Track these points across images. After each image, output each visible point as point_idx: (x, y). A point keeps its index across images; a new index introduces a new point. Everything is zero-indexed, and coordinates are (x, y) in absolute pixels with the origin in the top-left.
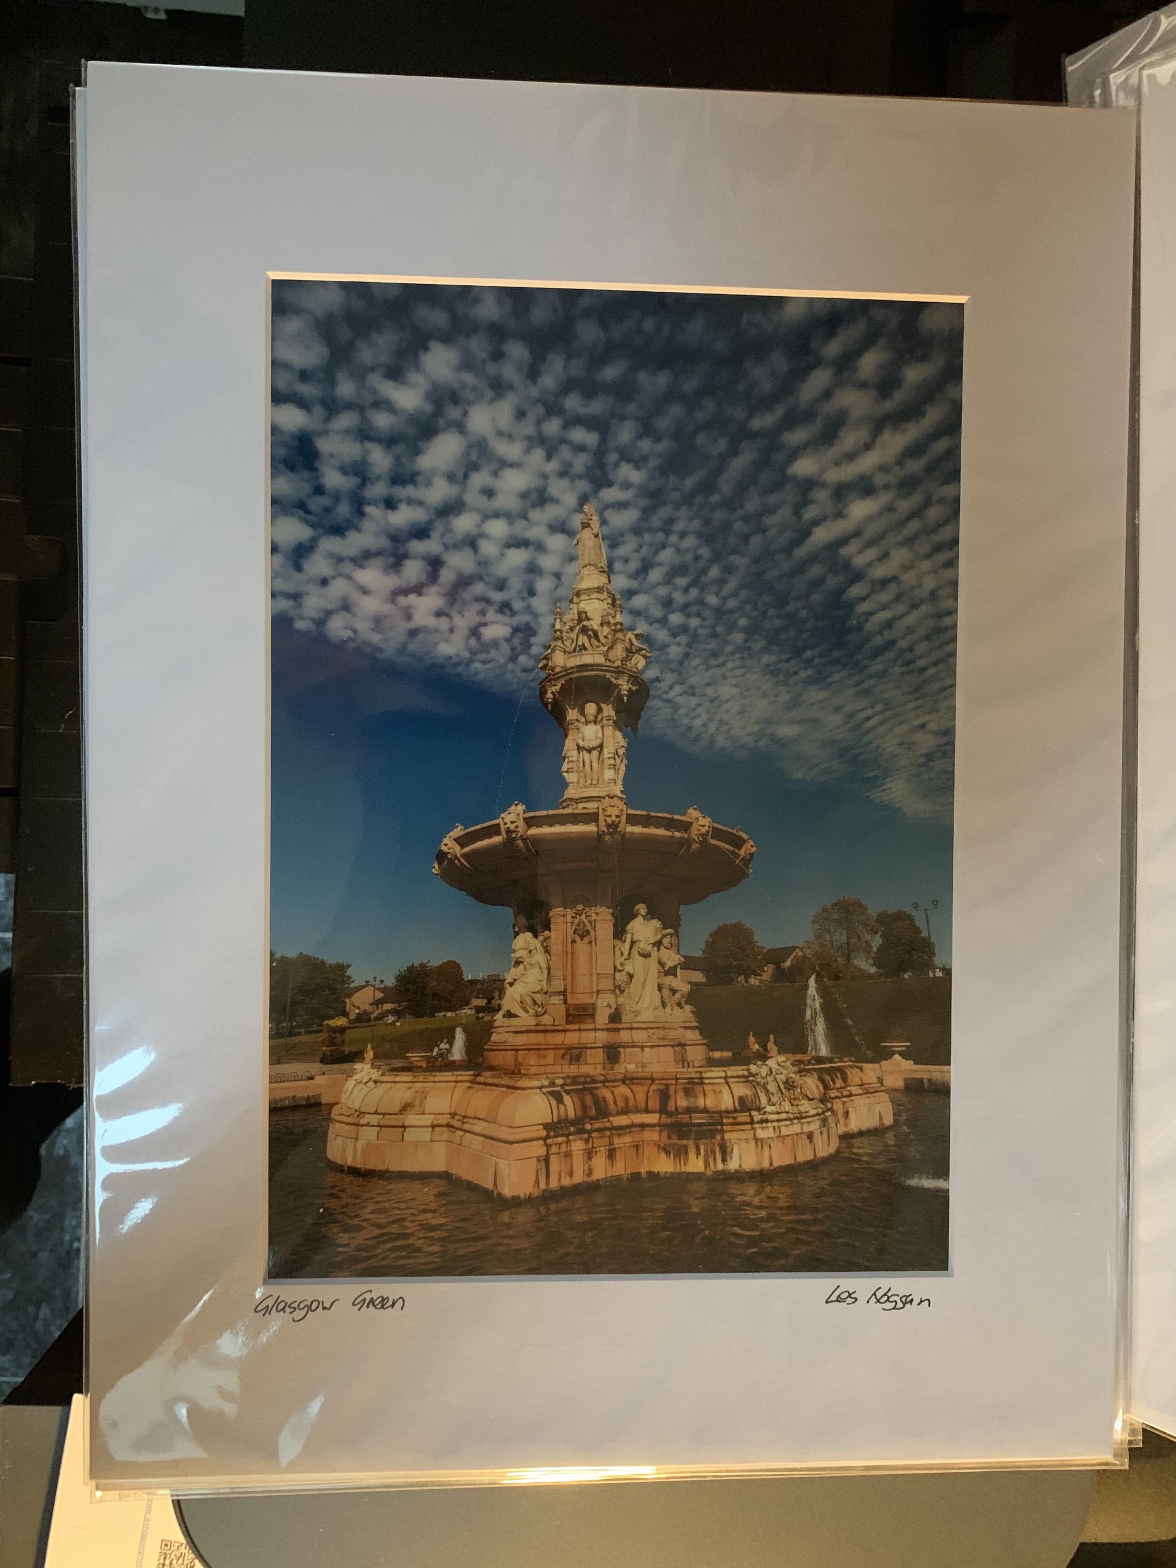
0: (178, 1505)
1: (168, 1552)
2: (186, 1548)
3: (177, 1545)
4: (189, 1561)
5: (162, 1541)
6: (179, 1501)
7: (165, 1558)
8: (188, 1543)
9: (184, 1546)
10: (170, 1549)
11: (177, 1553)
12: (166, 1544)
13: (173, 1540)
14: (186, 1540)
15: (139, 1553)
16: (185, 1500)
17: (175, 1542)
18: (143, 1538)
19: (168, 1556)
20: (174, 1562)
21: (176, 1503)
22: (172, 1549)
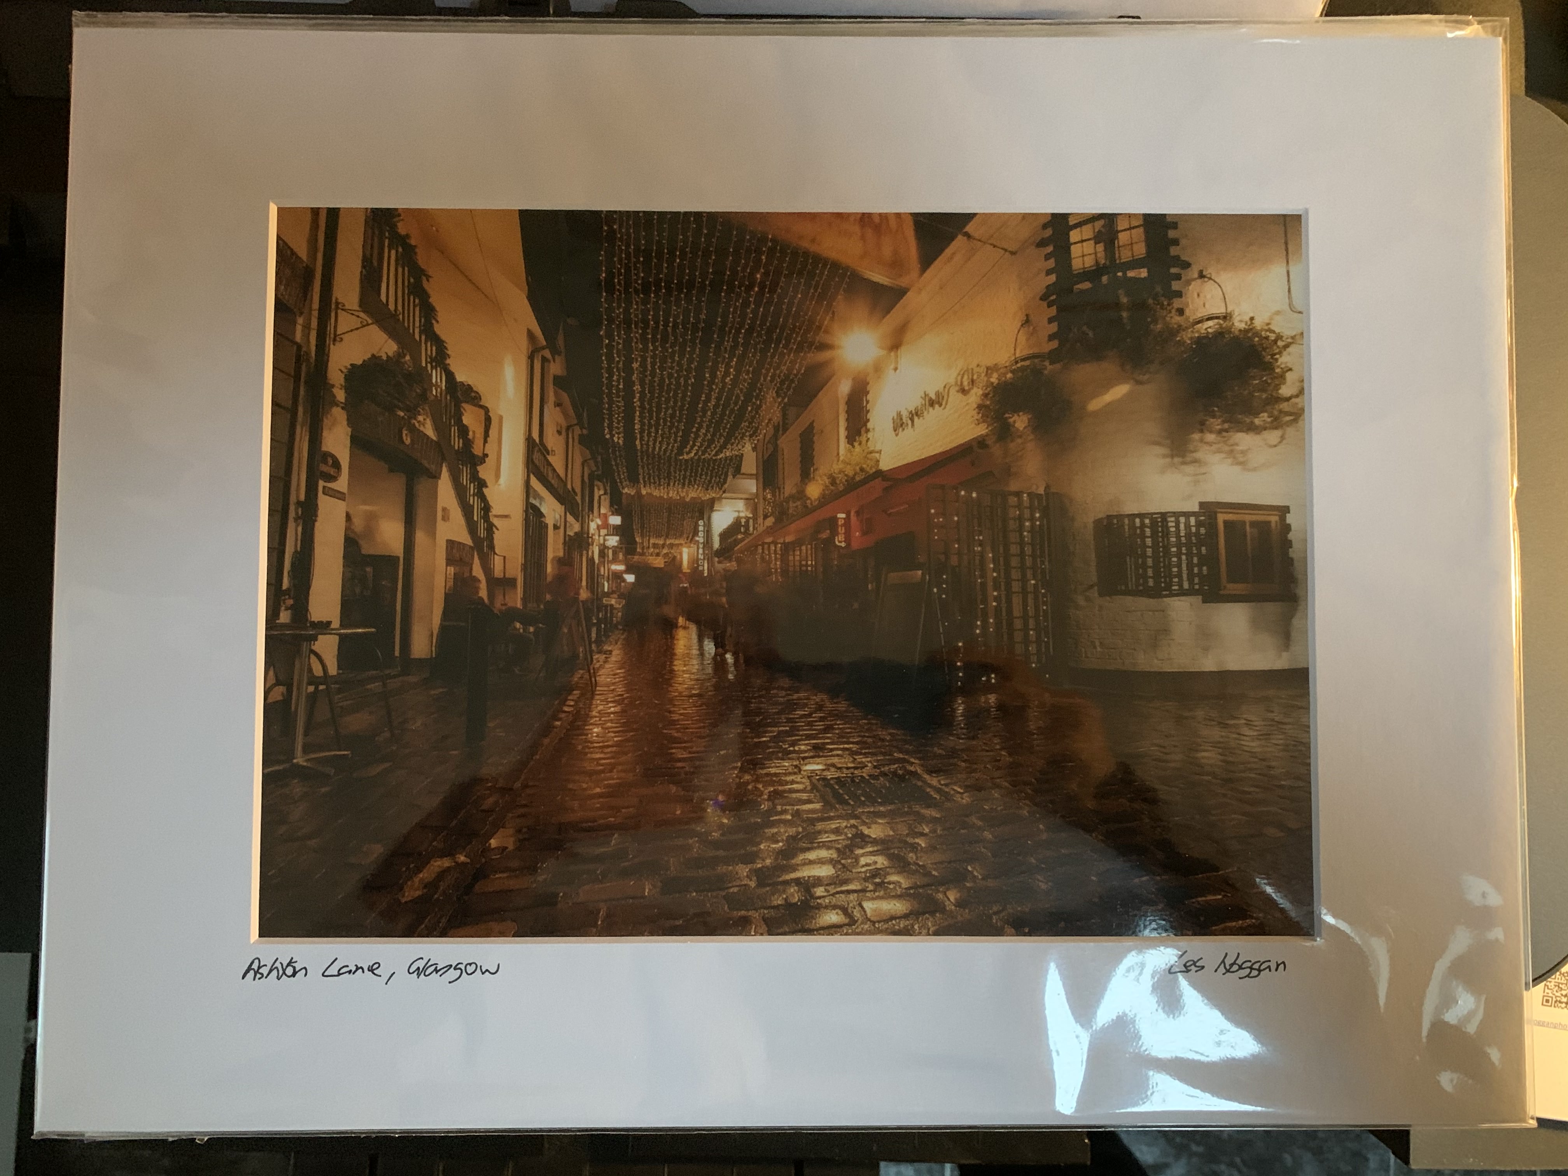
1: (1554, 999)
2: (1550, 982)
3: (1547, 991)
4: (1563, 978)
7: (1560, 1002)
8: (1545, 980)
9: (1548, 984)
10: (1552, 997)
11: (1555, 990)
12: (1546, 1002)
14: (1542, 982)
15: (1555, 1028)
17: (1544, 992)
19: (1558, 999)
20: (1564, 993)
22: (1550, 995)
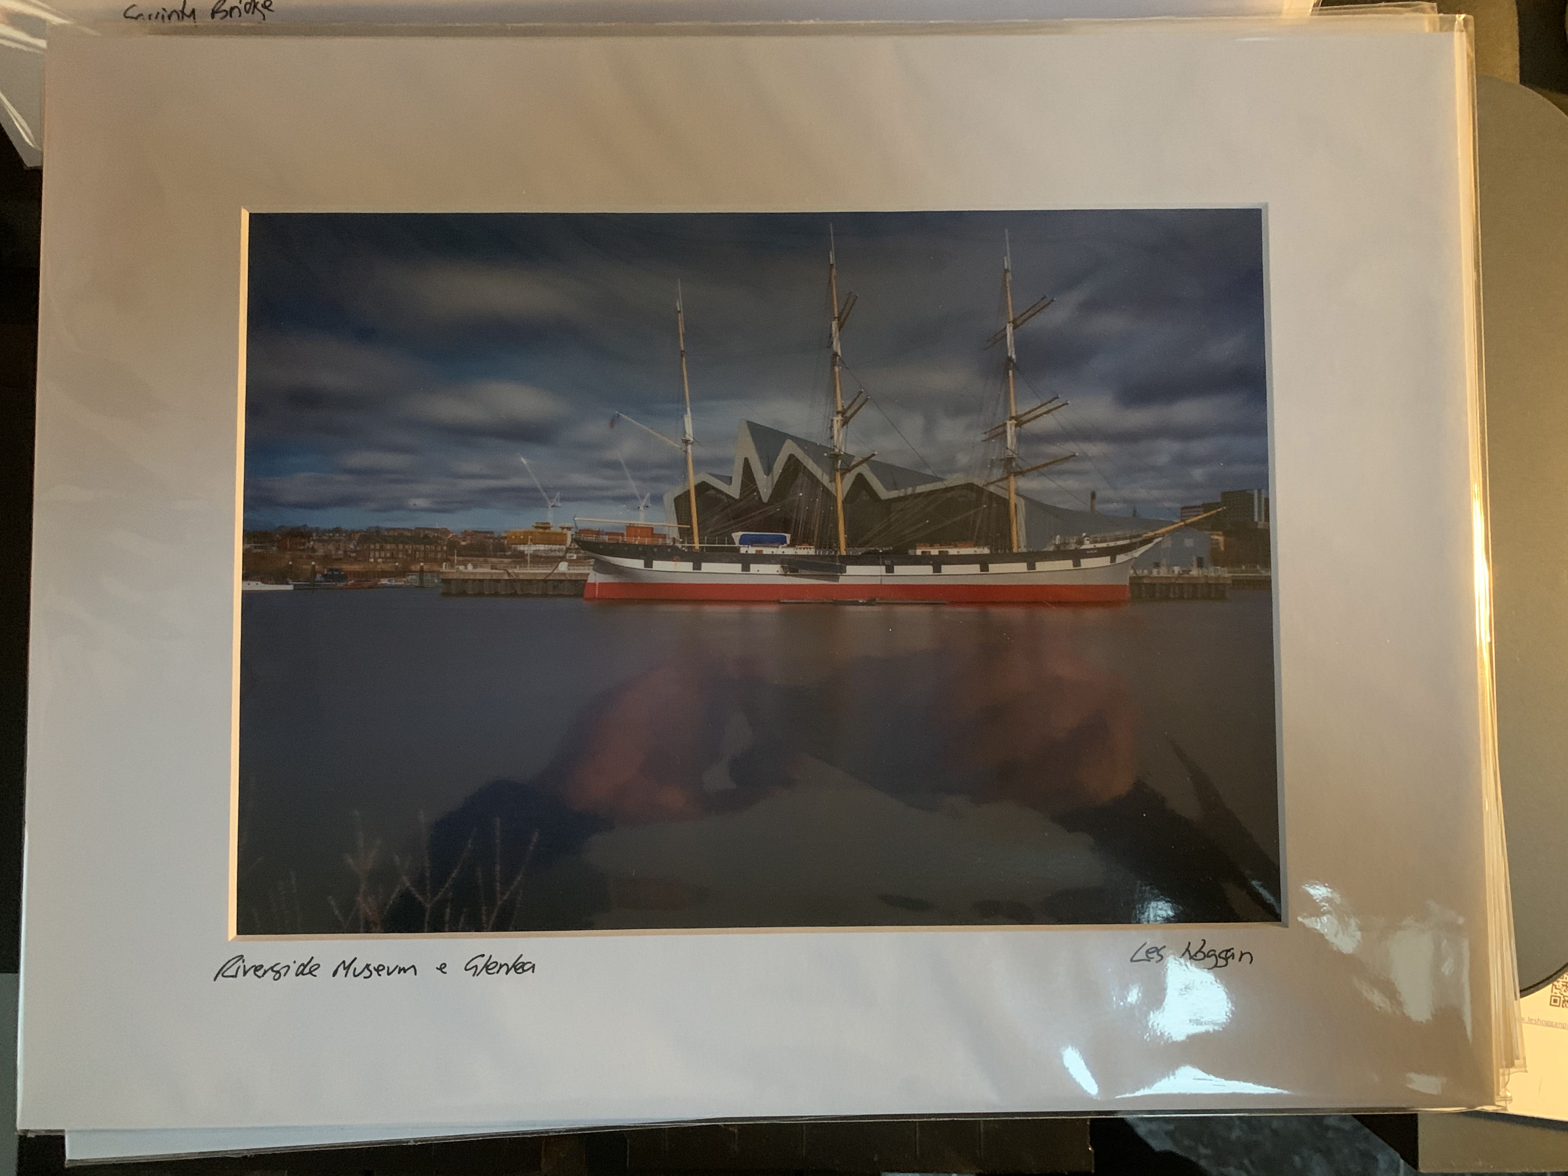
0: (1525, 991)
5: (1551, 1005)
6: (1521, 991)
10: (1560, 997)
13: (1550, 994)
16: (1520, 984)
17: (1552, 991)
18: (1549, 1024)
21: (1523, 993)
